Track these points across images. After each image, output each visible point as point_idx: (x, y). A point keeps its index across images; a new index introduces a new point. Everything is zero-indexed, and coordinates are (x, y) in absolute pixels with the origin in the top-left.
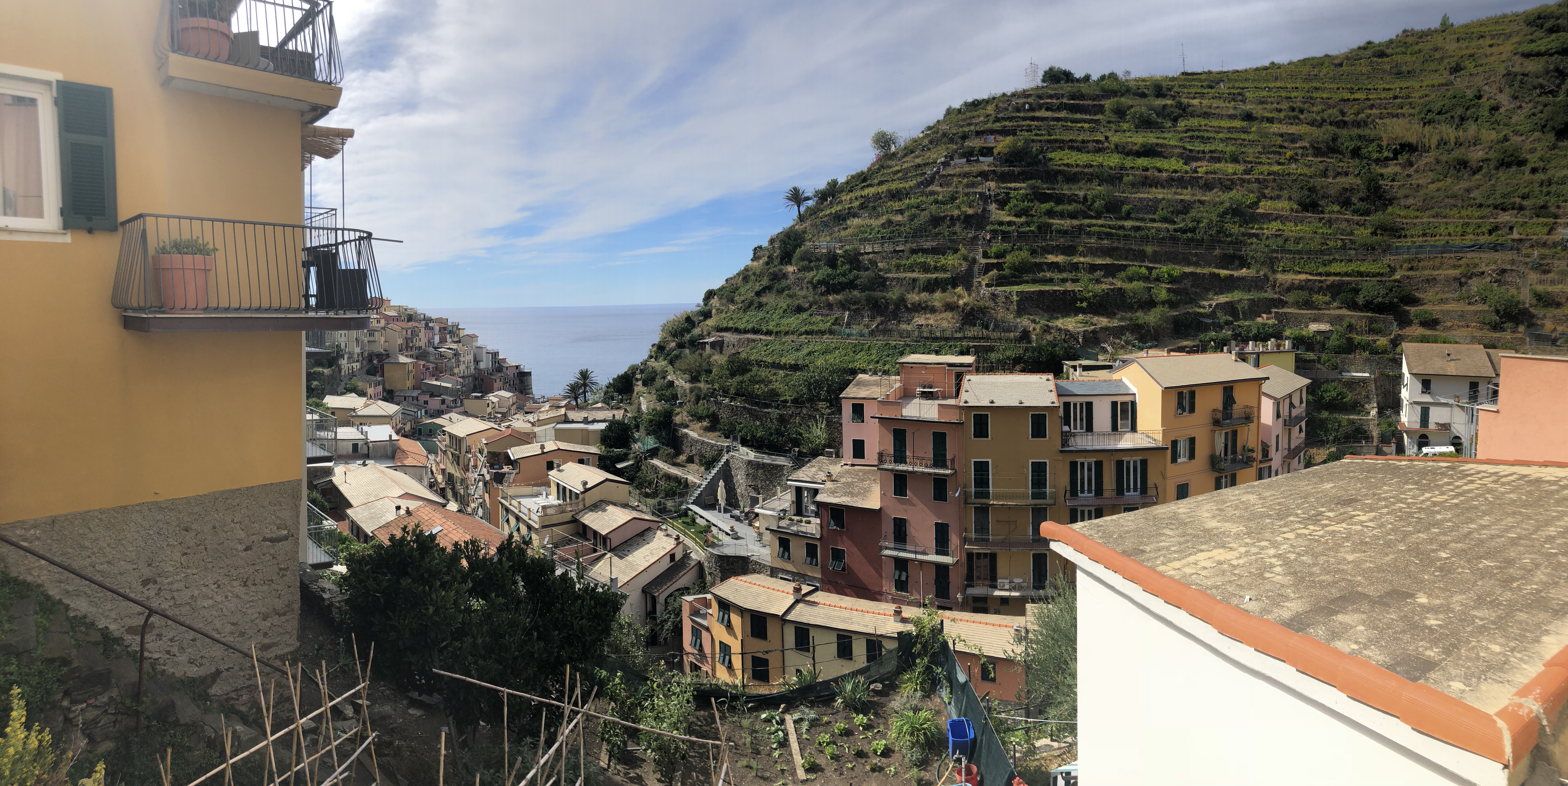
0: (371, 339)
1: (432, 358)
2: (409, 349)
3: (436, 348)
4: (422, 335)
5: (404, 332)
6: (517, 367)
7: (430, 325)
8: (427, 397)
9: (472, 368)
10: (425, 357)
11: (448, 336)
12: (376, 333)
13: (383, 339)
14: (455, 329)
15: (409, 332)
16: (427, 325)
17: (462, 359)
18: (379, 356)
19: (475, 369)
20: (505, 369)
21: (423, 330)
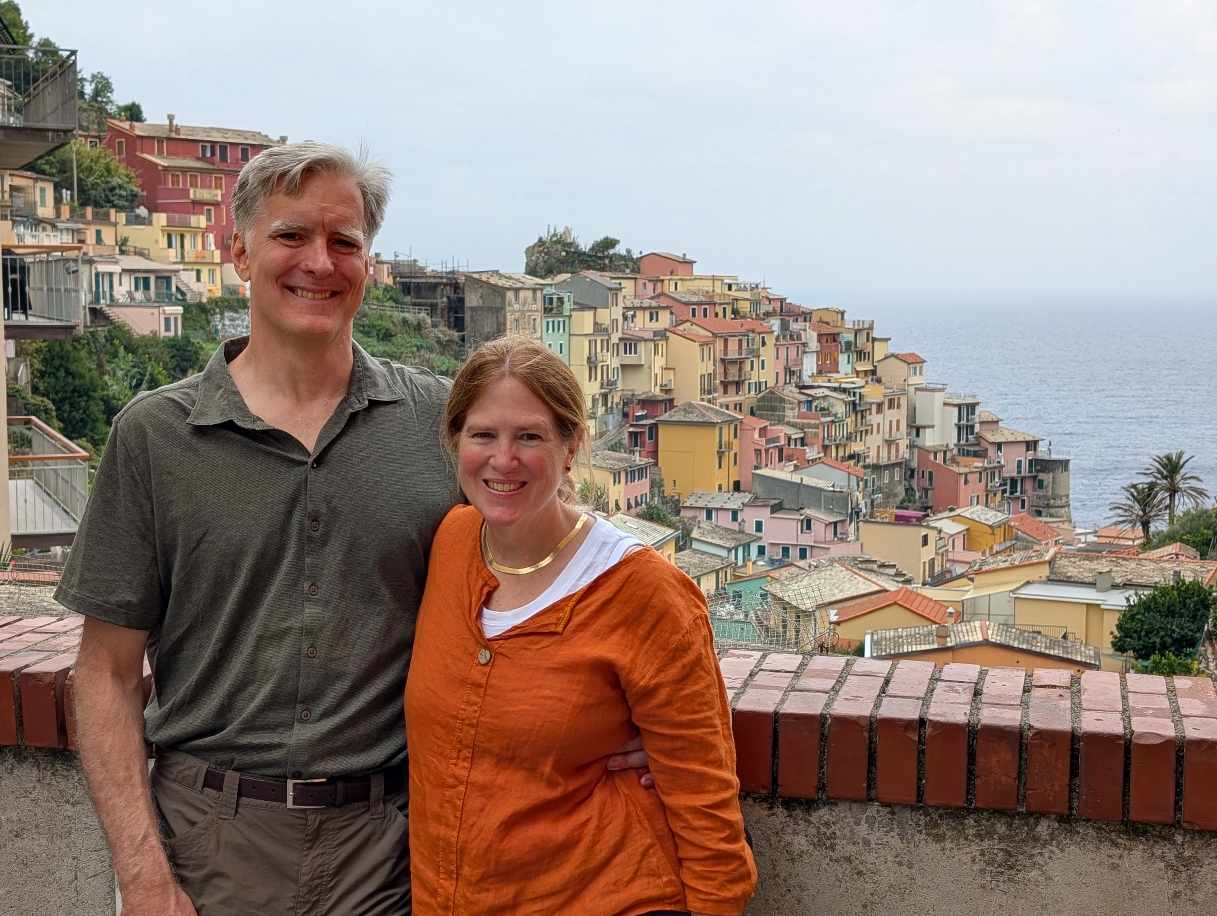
0: (630, 359)
1: (790, 414)
2: (732, 389)
3: (802, 387)
4: (768, 353)
5: (719, 344)
6: (1031, 445)
7: (795, 326)
8: (764, 515)
9: (903, 444)
10: (774, 409)
11: (843, 359)
12: (641, 347)
13: (659, 362)
14: (862, 339)
15: (733, 344)
16: (784, 327)
17: (874, 418)
18: (649, 403)
19: (912, 446)
20: (991, 452)
21: (770, 341)
